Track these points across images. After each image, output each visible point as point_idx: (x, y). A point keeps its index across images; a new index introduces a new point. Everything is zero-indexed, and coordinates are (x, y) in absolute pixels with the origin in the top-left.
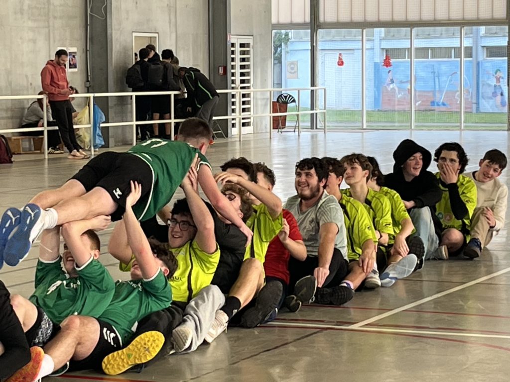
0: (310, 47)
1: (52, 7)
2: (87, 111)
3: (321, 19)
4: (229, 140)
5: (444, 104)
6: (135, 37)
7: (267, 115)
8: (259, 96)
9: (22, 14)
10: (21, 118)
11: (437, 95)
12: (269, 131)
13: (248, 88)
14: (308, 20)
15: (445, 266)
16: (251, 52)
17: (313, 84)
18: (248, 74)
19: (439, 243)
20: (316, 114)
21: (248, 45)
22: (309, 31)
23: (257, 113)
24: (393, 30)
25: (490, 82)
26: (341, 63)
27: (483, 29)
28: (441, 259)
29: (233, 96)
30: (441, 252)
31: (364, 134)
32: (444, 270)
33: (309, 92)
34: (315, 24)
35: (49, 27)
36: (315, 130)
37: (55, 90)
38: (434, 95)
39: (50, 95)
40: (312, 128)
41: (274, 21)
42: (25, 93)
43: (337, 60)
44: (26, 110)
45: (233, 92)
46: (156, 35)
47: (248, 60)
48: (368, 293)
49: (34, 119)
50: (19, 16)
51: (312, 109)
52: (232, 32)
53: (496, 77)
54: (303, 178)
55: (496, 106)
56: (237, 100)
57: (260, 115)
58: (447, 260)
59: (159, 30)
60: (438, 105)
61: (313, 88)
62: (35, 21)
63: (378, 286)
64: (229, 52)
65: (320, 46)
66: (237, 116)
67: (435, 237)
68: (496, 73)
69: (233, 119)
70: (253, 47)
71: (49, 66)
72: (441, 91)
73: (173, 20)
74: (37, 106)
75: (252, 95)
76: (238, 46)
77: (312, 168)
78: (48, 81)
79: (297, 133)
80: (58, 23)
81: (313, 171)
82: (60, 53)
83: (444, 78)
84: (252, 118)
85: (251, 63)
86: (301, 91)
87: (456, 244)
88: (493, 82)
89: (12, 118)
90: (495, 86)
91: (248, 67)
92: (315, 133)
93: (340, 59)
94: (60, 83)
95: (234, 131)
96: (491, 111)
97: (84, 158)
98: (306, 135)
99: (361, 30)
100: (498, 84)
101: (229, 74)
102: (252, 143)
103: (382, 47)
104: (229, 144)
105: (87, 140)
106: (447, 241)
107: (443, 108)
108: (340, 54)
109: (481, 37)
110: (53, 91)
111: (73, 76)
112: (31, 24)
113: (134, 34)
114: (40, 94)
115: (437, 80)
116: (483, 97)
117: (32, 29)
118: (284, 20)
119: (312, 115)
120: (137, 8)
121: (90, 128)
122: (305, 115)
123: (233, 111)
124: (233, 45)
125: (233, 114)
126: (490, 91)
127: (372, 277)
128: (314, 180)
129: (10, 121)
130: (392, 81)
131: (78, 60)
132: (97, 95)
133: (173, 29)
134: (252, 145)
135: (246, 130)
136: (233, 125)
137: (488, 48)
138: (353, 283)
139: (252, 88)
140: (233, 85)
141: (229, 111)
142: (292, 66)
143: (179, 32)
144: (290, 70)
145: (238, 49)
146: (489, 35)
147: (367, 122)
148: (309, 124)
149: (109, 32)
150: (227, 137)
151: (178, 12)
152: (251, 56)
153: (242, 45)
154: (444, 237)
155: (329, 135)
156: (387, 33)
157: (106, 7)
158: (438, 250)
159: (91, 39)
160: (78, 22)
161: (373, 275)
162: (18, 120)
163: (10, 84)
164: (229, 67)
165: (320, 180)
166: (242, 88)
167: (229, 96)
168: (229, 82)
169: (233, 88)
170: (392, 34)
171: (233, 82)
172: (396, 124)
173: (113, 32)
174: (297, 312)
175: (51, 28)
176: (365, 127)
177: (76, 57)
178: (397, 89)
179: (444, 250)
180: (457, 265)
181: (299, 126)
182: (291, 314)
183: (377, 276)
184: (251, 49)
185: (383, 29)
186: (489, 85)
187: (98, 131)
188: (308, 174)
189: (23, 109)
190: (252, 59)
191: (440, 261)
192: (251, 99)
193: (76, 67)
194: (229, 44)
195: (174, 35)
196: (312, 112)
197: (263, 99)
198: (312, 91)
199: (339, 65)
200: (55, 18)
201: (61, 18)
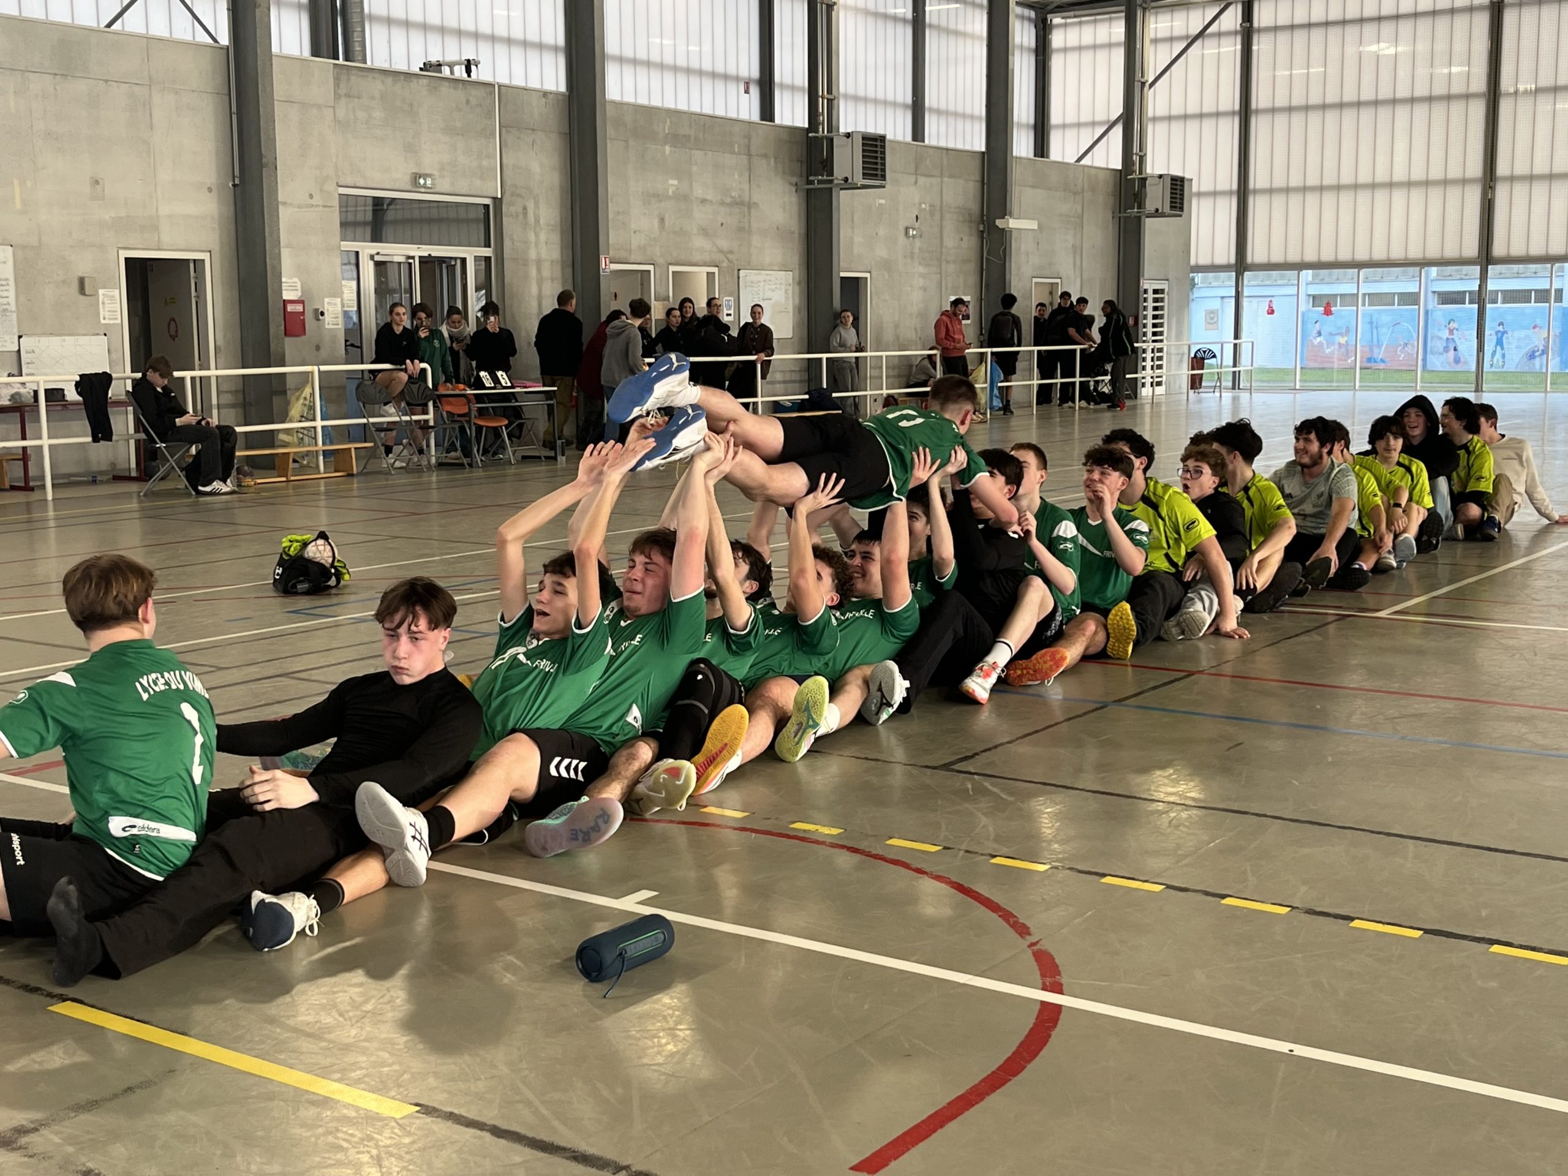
0: (1233, 294)
1: (944, 250)
2: (983, 369)
3: (1249, 260)
4: (1139, 402)
5: (1382, 361)
6: (1036, 283)
7: (1185, 372)
8: (1173, 351)
9: (912, 258)
10: (909, 377)
11: (1376, 350)
12: (1186, 391)
13: (1161, 341)
14: (1233, 260)
15: (1460, 548)
16: (1166, 300)
17: (1236, 337)
18: (1161, 325)
19: (1454, 521)
20: (1239, 372)
21: (1162, 291)
22: (1234, 274)
23: (1170, 371)
24: (1323, 272)
25: (1440, 334)
26: (1271, 312)
27: (1434, 271)
28: (1455, 539)
29: (1144, 351)
30: (1456, 532)
31: (1297, 395)
32: (1459, 551)
33: (1232, 345)
34: (1241, 266)
35: (940, 273)
36: (1237, 391)
37: (950, 345)
38: (1371, 350)
39: (945, 350)
40: (1234, 388)
41: (1193, 262)
42: (913, 348)
43: (1267, 308)
44: (914, 368)
45: (1144, 345)
46: (1059, 281)
47: (1162, 308)
48: (1382, 577)
49: (923, 377)
50: (909, 261)
51: (1235, 365)
52: (1146, 277)
53: (1449, 329)
54: (1301, 444)
55: (1449, 363)
56: (1149, 355)
57: (1173, 372)
58: (1463, 540)
59: (1063, 274)
60: (1375, 362)
61: (1236, 341)
62: (927, 265)
63: (1392, 568)
64: (1141, 300)
65: (1246, 292)
66: (1146, 374)
67: (1450, 513)
68: (1449, 323)
69: (1143, 378)
70: (1168, 294)
71: (944, 317)
72: (1379, 346)
73: (1078, 263)
74: (926, 362)
75: (1165, 350)
76: (1150, 292)
77: (1311, 433)
78: (943, 334)
79: (1217, 394)
80: (951, 268)
81: (1313, 436)
82: (958, 302)
83: (1383, 330)
84: (1164, 377)
85: (1165, 312)
86: (1225, 345)
87: (1473, 521)
88: (1445, 334)
89: (899, 376)
90: (1448, 339)
91: (1161, 317)
92: (1236, 394)
93: (1270, 307)
94: (956, 336)
95: (1146, 392)
96: (1441, 369)
97: (980, 422)
98: (1227, 396)
99: (1296, 272)
100: (1450, 337)
101: (1140, 326)
102: (1164, 405)
103: (1309, 293)
104: (1139, 407)
105: (983, 401)
106: (1463, 518)
107: (1382, 366)
108: (1271, 301)
109: (1432, 280)
110: (948, 346)
111: (969, 327)
112: (921, 269)
113: (1035, 280)
114: (931, 349)
115: (1375, 331)
116: (1432, 353)
117: (922, 275)
118: (1204, 261)
119: (1234, 372)
120: (1038, 249)
121: (986, 388)
122: (1226, 373)
123: (1144, 368)
124: (1146, 291)
125: (1144, 372)
126: (1440, 345)
127: (1385, 558)
128: (1315, 447)
129: (897, 379)
130: (1319, 334)
131: (972, 310)
132: (995, 350)
133: (1078, 273)
134: (1163, 409)
135: (1160, 390)
136: (1143, 385)
137: (1440, 294)
138: (1366, 564)
139: (1165, 341)
140: (1144, 338)
141: (1140, 368)
142: (1212, 315)
143: (1085, 277)
144: (1209, 321)
145: (1150, 296)
146: (1441, 278)
147: (1300, 381)
148: (1230, 384)
149: (1007, 277)
150: (1136, 398)
151: (1084, 253)
152: (1166, 304)
153: (1156, 292)
154: (1460, 513)
155: (1256, 396)
156: (1314, 276)
157: (1005, 249)
158: (1453, 528)
159: (987, 286)
160: (972, 267)
161: (1387, 555)
162: (905, 379)
163: (898, 338)
164: (1141, 317)
165: (1322, 445)
166: (1154, 341)
167: (1140, 351)
168: (1140, 334)
169: (1144, 342)
170: (1321, 277)
171: (1145, 334)
172: (1335, 384)
173: (1012, 278)
174: (1305, 597)
175: (943, 274)
176: (1297, 387)
177: (970, 307)
178: (1324, 342)
179: (1460, 529)
180: (1476, 547)
181: (1220, 386)
182: (1299, 598)
183: (1392, 557)
184: (1165, 296)
185: (1310, 272)
186: (1440, 338)
187: (996, 392)
188: (1307, 440)
189: (911, 366)
190: (1166, 308)
191: (1453, 542)
192: (1164, 354)
193: (968, 319)
194: (1142, 290)
195: (1078, 280)
196: (1235, 369)
197: (1178, 354)
198: (1235, 345)
199: (1268, 313)
200: (948, 262)
201: (954, 262)
